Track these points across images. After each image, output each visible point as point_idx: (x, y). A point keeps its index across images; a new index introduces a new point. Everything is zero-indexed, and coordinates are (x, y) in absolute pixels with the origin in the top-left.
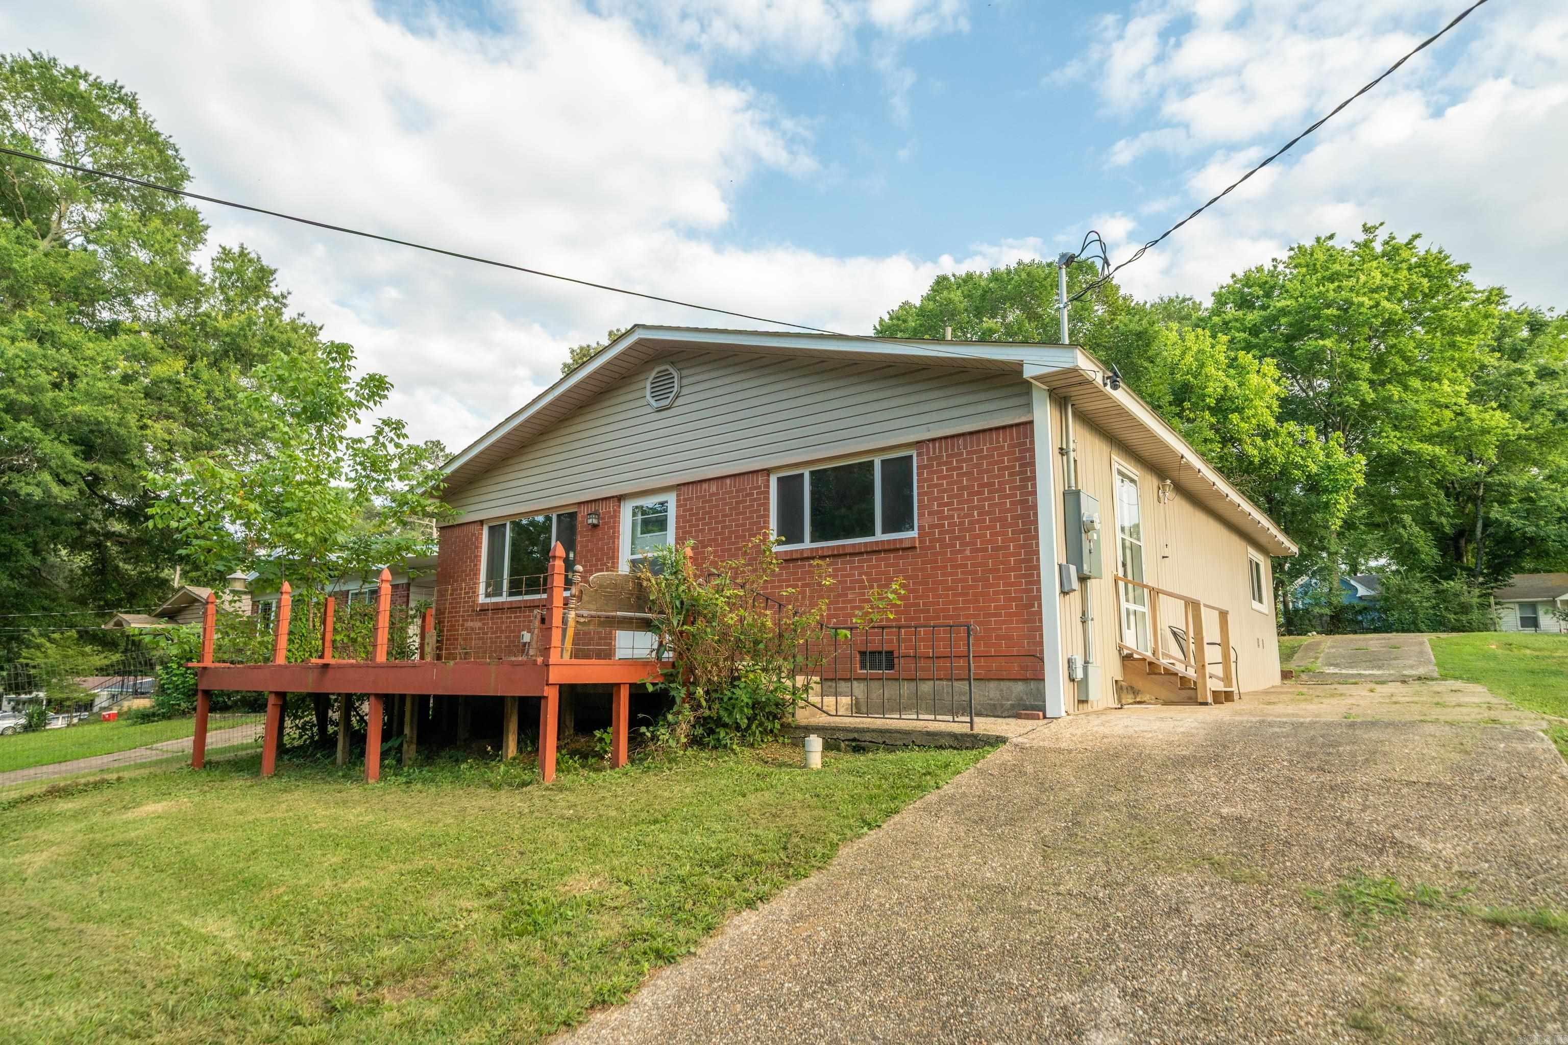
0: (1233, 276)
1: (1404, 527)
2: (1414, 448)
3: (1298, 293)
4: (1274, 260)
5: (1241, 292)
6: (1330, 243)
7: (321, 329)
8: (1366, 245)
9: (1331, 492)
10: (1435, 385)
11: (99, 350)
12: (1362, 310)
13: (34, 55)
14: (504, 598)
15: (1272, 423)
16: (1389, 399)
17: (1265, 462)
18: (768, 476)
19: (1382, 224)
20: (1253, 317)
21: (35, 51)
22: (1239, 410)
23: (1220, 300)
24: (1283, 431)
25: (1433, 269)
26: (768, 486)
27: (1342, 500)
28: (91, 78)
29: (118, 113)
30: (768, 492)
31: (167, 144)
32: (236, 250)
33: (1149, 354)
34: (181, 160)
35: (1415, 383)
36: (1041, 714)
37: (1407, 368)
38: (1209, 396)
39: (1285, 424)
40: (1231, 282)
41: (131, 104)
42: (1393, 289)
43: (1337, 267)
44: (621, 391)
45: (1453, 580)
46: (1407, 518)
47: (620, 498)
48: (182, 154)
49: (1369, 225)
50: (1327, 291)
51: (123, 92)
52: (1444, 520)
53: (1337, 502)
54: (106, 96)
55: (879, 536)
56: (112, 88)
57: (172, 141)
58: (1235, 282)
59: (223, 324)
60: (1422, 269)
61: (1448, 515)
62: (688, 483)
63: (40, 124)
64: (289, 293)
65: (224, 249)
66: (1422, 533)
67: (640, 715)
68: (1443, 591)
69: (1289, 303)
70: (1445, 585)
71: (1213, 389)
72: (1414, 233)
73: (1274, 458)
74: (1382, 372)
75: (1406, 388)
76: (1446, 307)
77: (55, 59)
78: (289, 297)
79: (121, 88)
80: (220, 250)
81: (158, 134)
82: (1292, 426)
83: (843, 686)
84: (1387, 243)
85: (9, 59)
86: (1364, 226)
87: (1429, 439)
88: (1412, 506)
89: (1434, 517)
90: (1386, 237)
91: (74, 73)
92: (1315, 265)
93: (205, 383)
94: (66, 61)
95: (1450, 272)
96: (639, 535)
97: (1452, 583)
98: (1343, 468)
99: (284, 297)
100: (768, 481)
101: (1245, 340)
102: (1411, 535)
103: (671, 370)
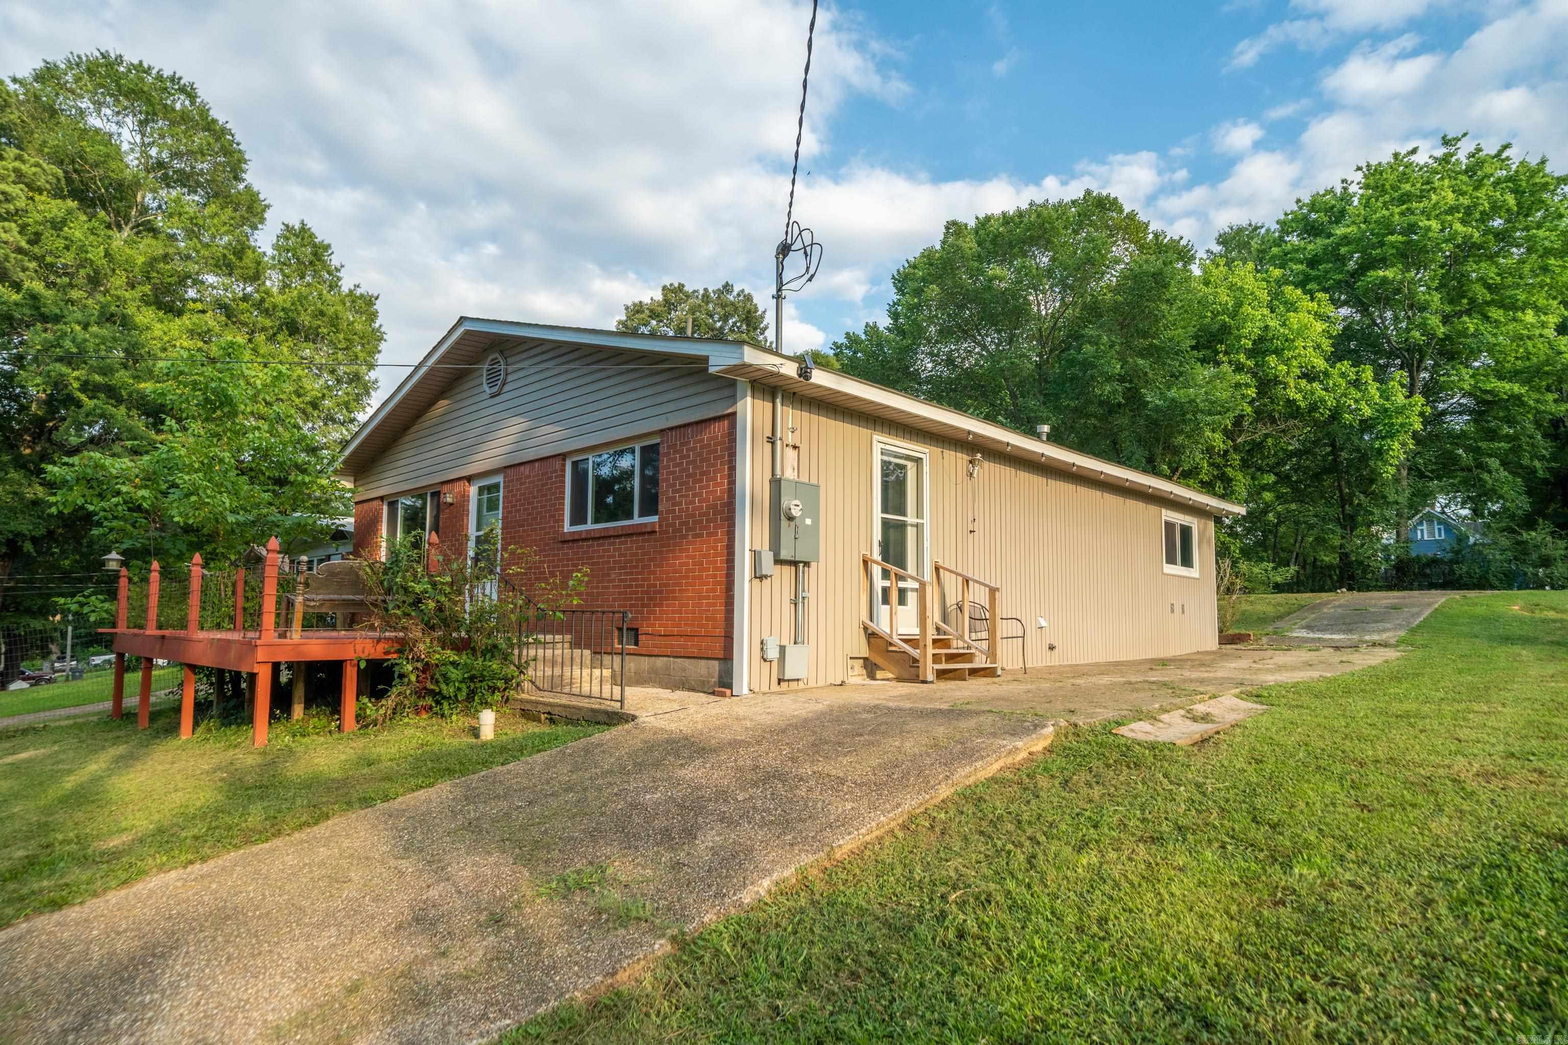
0: (1298, 201)
1: (1490, 472)
2: (1488, 387)
3: (1361, 219)
4: (1344, 181)
5: (1305, 218)
6: (1413, 158)
7: (377, 298)
8: (1446, 159)
9: (1383, 438)
10: (1520, 314)
11: (166, 329)
12: (1430, 234)
13: (102, 54)
15: (1320, 363)
16: (1464, 333)
17: (1313, 408)
18: (564, 460)
19: (1465, 135)
20: (1317, 245)
21: (103, 51)
22: (1278, 352)
23: (1285, 227)
24: (1334, 372)
25: (1524, 184)
26: (564, 470)
27: (1396, 445)
28: (154, 72)
29: (180, 103)
30: (564, 476)
31: (224, 131)
32: (297, 226)
33: (1168, 296)
34: (238, 144)
35: (1496, 313)
36: (728, 692)
37: (1488, 297)
38: (1246, 337)
39: (1338, 365)
40: (1296, 208)
41: (190, 92)
42: (1468, 211)
43: (1407, 187)
44: (470, 377)
45: (1535, 530)
46: (1494, 463)
47: (469, 479)
48: (238, 138)
49: (1449, 137)
50: (1392, 215)
51: (182, 82)
52: (1537, 464)
53: (1390, 449)
54: (166, 89)
55: (637, 520)
56: (173, 79)
57: (228, 126)
58: (1301, 208)
59: (279, 299)
60: (1510, 185)
61: (1542, 458)
62: (512, 466)
63: (115, 119)
64: (342, 266)
65: (287, 226)
66: (1510, 478)
67: (380, 687)
68: (1523, 542)
69: (1349, 230)
70: (1525, 536)
71: (1252, 329)
72: (1504, 143)
73: (1323, 401)
74: (1460, 304)
75: (1487, 318)
76: (1539, 226)
77: (121, 56)
78: (343, 270)
79: (180, 79)
80: (283, 227)
81: (214, 121)
82: (1345, 366)
83: (607, 659)
84: (1473, 156)
85: (84, 59)
86: (1443, 138)
87: (1514, 376)
88: (1499, 449)
89: (1526, 462)
90: (1472, 148)
91: (140, 68)
92: (1383, 185)
93: (263, 357)
94: (132, 57)
95: (1545, 186)
96: (485, 512)
97: (1534, 534)
98: (1400, 411)
99: (338, 270)
100: (564, 465)
101: (1303, 272)
102: (1496, 481)
103: (500, 359)
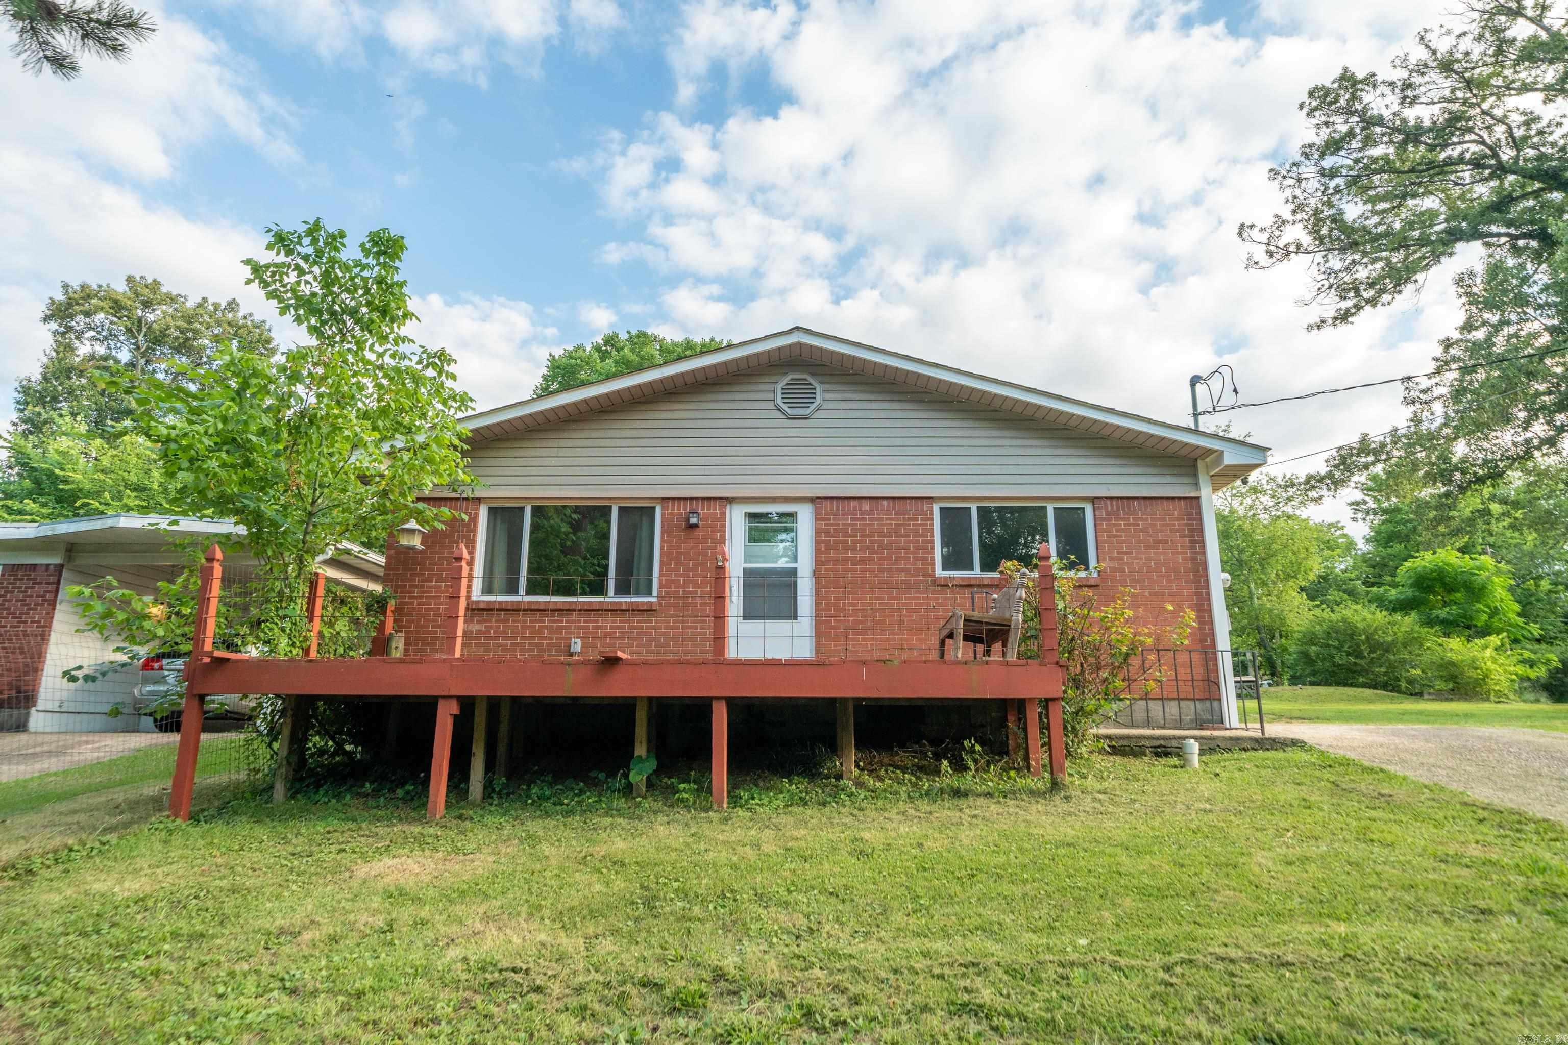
14: (521, 597)
18: (932, 504)
26: (932, 513)
30: (932, 519)
36: (1220, 726)
44: (735, 388)
47: (731, 500)
62: (832, 498)
96: (755, 543)
100: (931, 509)
103: (811, 380)
